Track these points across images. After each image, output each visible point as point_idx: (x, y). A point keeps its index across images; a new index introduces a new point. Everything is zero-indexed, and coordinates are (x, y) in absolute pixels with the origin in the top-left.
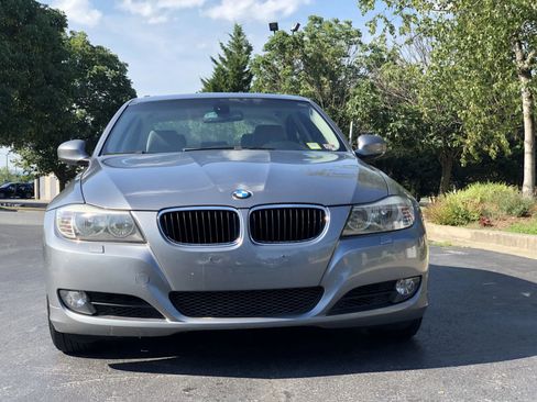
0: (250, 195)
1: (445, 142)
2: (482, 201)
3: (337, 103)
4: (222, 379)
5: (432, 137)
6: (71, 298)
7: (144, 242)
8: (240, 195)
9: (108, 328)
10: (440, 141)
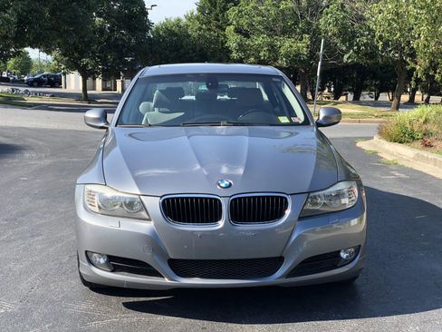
0: (230, 184)
1: (401, 56)
2: (426, 121)
3: (312, 15)
4: (205, 322)
5: (390, 51)
6: (96, 259)
7: (149, 220)
8: (223, 185)
9: (123, 282)
10: (397, 55)
